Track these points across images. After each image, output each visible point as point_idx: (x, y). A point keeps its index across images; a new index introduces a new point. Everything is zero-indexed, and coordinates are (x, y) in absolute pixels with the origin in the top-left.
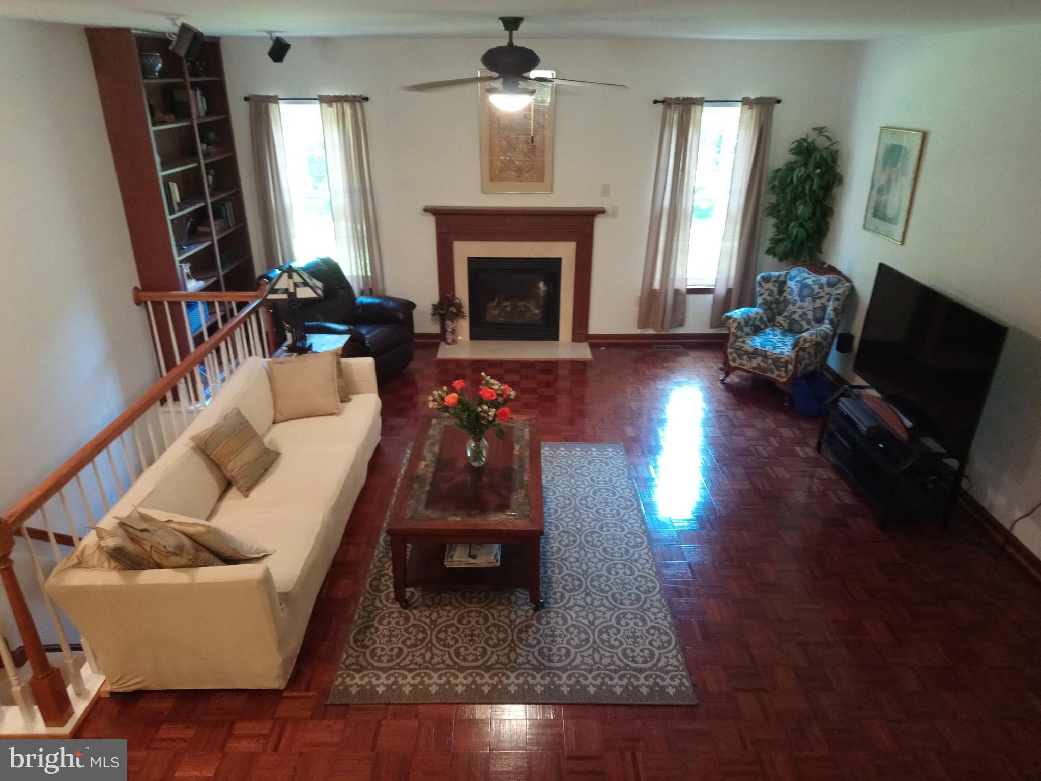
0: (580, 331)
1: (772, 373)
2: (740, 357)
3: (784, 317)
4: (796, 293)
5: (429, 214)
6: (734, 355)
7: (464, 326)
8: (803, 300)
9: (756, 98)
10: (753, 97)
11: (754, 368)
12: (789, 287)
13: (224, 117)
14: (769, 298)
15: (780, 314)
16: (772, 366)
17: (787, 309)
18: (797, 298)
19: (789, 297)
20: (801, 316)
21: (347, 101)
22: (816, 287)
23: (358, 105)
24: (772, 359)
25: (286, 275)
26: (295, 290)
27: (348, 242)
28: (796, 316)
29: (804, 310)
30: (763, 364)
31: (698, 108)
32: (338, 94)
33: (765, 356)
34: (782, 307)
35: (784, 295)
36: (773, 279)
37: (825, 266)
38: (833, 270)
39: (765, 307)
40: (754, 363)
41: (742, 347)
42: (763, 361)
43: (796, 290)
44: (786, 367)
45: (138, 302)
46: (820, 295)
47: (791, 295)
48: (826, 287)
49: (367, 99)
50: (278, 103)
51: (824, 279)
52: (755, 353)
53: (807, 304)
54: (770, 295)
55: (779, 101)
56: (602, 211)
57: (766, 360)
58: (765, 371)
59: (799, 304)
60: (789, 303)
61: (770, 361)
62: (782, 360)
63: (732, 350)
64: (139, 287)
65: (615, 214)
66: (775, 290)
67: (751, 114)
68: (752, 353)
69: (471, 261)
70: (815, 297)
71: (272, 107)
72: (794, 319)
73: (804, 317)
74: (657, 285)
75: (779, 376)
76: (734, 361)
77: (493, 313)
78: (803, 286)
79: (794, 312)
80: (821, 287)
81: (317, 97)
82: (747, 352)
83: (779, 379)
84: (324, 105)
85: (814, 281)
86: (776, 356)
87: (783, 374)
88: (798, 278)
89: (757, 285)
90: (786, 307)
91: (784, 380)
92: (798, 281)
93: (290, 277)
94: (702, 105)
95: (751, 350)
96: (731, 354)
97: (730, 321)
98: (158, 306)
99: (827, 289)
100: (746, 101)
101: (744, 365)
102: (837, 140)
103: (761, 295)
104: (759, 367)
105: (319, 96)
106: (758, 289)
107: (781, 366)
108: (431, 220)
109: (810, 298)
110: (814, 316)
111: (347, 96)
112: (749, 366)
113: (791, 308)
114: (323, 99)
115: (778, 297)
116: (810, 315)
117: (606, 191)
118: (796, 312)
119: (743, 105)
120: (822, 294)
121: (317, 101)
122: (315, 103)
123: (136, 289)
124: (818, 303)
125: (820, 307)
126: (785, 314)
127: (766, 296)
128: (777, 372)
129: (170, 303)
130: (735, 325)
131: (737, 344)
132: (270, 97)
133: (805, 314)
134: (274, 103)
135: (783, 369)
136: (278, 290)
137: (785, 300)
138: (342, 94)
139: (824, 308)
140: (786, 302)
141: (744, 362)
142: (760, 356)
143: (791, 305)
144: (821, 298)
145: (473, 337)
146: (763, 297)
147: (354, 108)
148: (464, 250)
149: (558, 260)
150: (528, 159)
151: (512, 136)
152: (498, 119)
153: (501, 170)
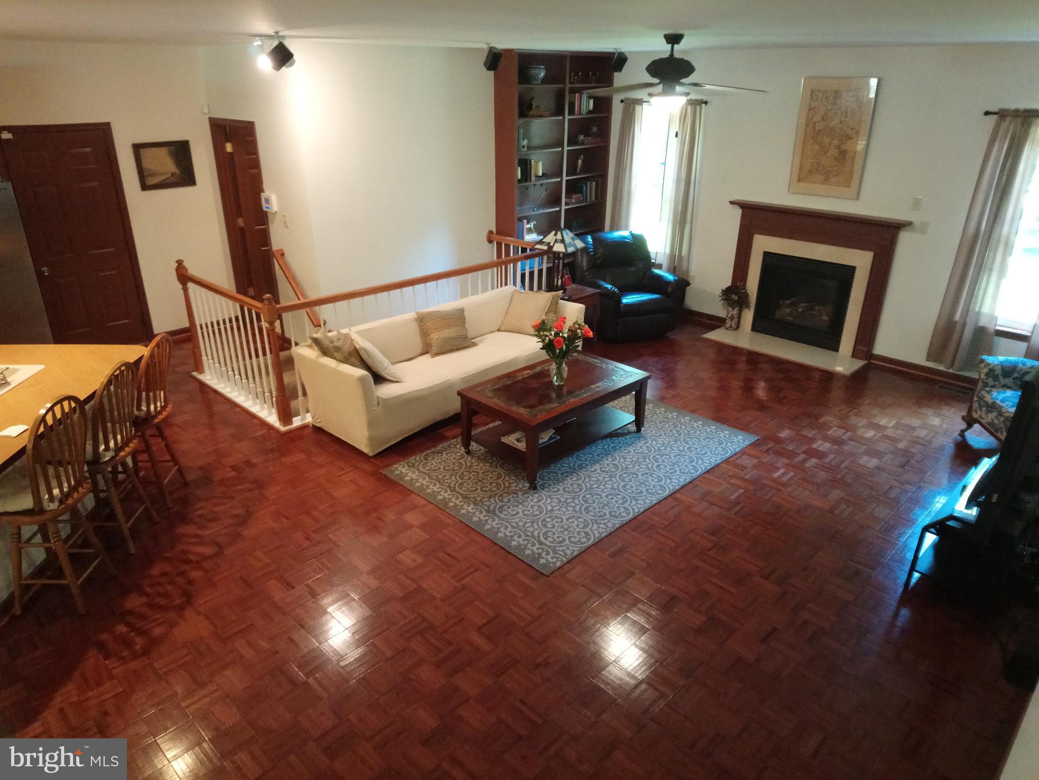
0: (862, 347)
5: (737, 206)
6: (977, 405)
7: (748, 316)
11: (988, 423)
13: (606, 115)
16: (1001, 424)
23: (698, 107)
26: (554, 244)
27: (668, 225)
33: (999, 412)
41: (985, 398)
45: (490, 241)
49: (706, 103)
50: (642, 105)
56: (910, 224)
57: (998, 416)
61: (1001, 418)
64: (494, 231)
65: (923, 229)
69: (766, 255)
71: (638, 108)
74: (959, 316)
76: (976, 411)
77: (785, 312)
86: (1006, 414)
93: (556, 235)
95: (990, 402)
98: (499, 245)
108: (737, 212)
111: (691, 100)
117: (917, 205)
123: (491, 232)
129: (505, 245)
131: (983, 393)
132: (637, 100)
134: (640, 105)
136: (544, 242)
145: (754, 328)
147: (693, 107)
148: (763, 244)
149: (853, 269)
150: (837, 164)
151: (826, 140)
152: (815, 124)
153: (810, 172)
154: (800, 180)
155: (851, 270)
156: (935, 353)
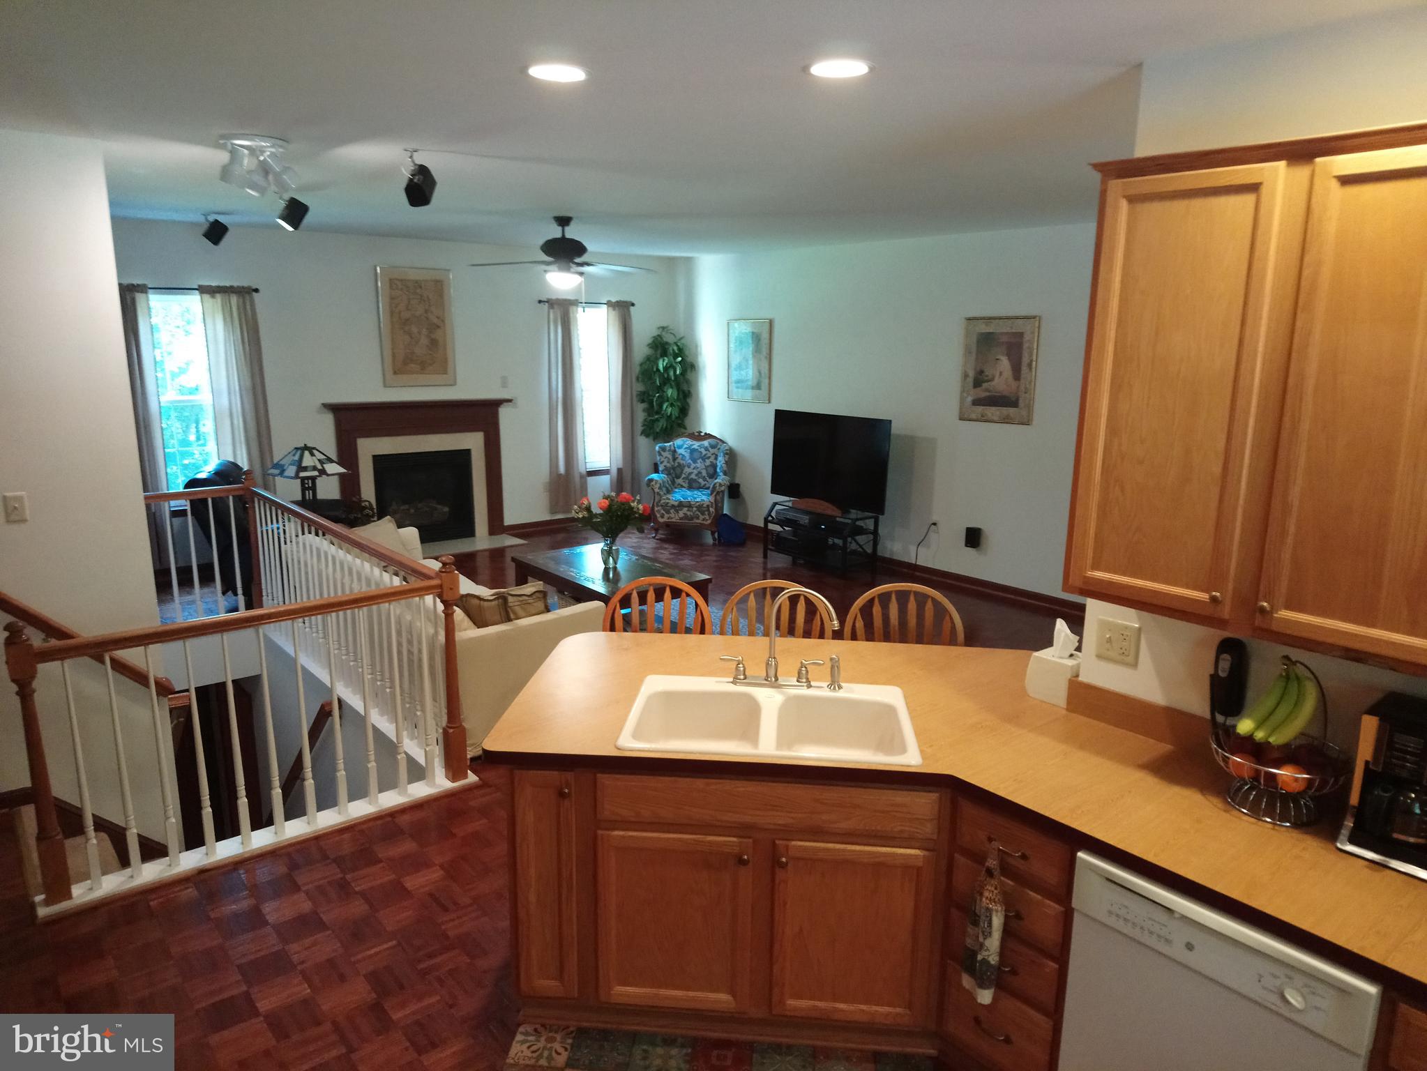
0: (496, 525)
1: (698, 518)
2: (668, 512)
3: (683, 479)
4: (688, 458)
5: (327, 411)
6: (662, 511)
8: (695, 462)
9: (617, 302)
10: (614, 300)
11: (681, 519)
12: (680, 454)
14: (668, 465)
15: (678, 477)
16: (697, 512)
17: (684, 472)
18: (690, 461)
19: (682, 462)
20: (697, 475)
21: (233, 292)
22: (703, 450)
23: (247, 297)
24: (696, 507)
25: (307, 453)
26: (322, 466)
28: (693, 476)
29: (698, 470)
30: (689, 513)
31: (574, 308)
32: (222, 284)
33: (689, 506)
34: (678, 471)
35: (677, 461)
36: (668, 449)
37: (702, 434)
38: (709, 436)
39: (666, 472)
40: (681, 514)
41: (668, 503)
42: (688, 510)
43: (687, 455)
44: (708, 510)
46: (707, 456)
47: (684, 460)
48: (710, 449)
49: (256, 290)
50: (146, 293)
51: (706, 443)
52: (681, 505)
53: (700, 464)
54: (668, 462)
55: (633, 305)
56: (505, 401)
57: (691, 509)
58: (692, 519)
59: (693, 465)
60: (684, 467)
61: (695, 509)
62: (704, 506)
63: (660, 508)
65: (515, 404)
66: (670, 457)
67: (614, 315)
68: (678, 506)
69: (376, 458)
70: (704, 458)
71: (139, 298)
72: (692, 479)
73: (700, 475)
74: (562, 469)
75: (704, 520)
76: (662, 516)
78: (693, 451)
79: (690, 474)
80: (706, 449)
81: (196, 287)
82: (673, 506)
83: (704, 522)
84: (206, 297)
85: (698, 446)
86: (698, 504)
87: (707, 517)
88: (685, 446)
89: (657, 454)
90: (683, 470)
91: (709, 522)
92: (686, 448)
93: (312, 455)
94: (577, 306)
95: (676, 504)
96: (658, 511)
97: (653, 483)
99: (712, 451)
100: (609, 304)
101: (672, 518)
102: (681, 336)
103: (662, 463)
104: (686, 517)
105: (199, 286)
106: (658, 458)
107: (704, 511)
109: (701, 460)
110: (707, 474)
111: (232, 287)
112: (677, 517)
113: (687, 470)
114: (203, 290)
115: (673, 463)
116: (704, 473)
117: (504, 382)
118: (692, 473)
119: (608, 306)
120: (709, 455)
121: (197, 291)
122: (195, 295)
124: (708, 462)
125: (710, 465)
126: (683, 476)
127: (665, 463)
128: (702, 517)
130: (658, 486)
131: (662, 502)
132: (135, 286)
133: (700, 473)
134: (142, 292)
135: (706, 513)
137: (679, 465)
138: (228, 285)
139: (714, 466)
140: (681, 466)
141: (672, 515)
142: (686, 507)
143: (686, 468)
144: (709, 458)
146: (664, 464)
147: (241, 300)
148: (370, 448)
149: (468, 452)
150: (430, 352)
151: (414, 330)
152: (400, 313)
153: (405, 363)
154: (395, 373)
155: (467, 453)
156: (553, 507)
